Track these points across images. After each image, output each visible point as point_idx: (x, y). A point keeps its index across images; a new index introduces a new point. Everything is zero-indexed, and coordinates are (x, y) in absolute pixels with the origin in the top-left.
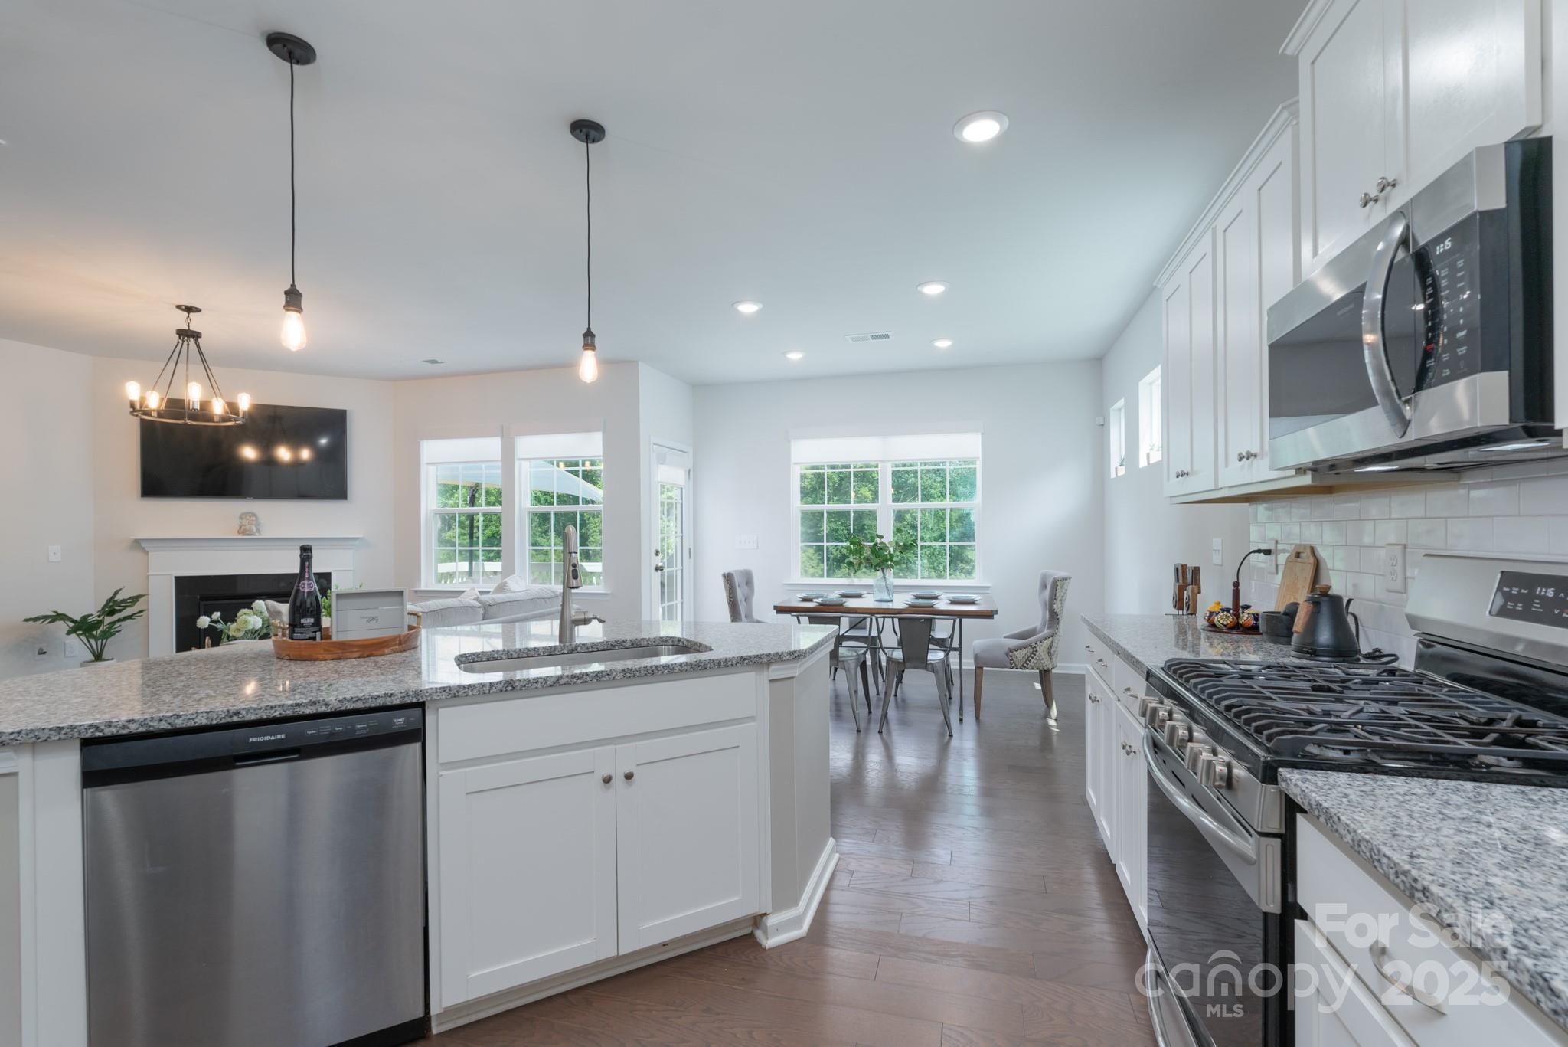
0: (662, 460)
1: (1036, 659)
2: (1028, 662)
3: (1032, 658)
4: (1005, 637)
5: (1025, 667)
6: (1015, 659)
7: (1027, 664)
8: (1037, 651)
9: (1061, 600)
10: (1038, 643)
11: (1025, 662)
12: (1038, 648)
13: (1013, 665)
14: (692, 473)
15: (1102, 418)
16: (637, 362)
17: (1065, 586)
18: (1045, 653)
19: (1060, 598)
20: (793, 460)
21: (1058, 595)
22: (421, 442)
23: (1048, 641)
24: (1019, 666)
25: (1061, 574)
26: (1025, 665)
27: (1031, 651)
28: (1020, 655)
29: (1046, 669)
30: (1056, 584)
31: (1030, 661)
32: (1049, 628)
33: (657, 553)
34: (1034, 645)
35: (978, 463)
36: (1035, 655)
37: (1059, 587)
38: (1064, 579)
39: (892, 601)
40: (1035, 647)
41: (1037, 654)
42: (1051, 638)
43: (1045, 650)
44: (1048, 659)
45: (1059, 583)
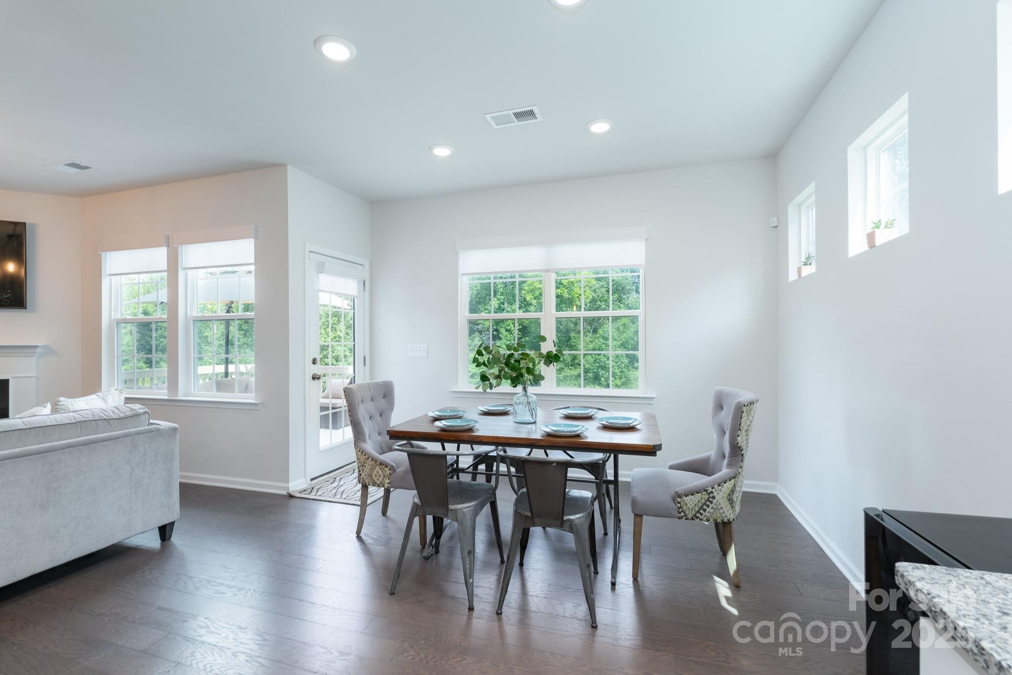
0: (321, 268)
1: (712, 508)
2: (702, 511)
3: (708, 506)
4: (671, 467)
5: (698, 518)
6: (685, 508)
7: (701, 514)
8: (714, 498)
9: (747, 431)
10: (716, 486)
11: (698, 512)
12: (715, 494)
13: (682, 514)
14: (369, 286)
15: (775, 219)
16: (286, 165)
17: (752, 413)
18: (725, 499)
19: (746, 427)
20: (461, 271)
21: (742, 424)
22: (103, 254)
23: (729, 485)
24: (690, 516)
25: (746, 396)
26: (698, 515)
27: (707, 497)
28: (691, 502)
29: (725, 520)
30: (740, 411)
31: (705, 510)
32: (729, 465)
33: (314, 362)
34: (710, 489)
35: (641, 270)
36: (711, 502)
37: (744, 414)
38: (751, 403)
39: (535, 423)
40: (712, 492)
41: (714, 501)
42: (733, 481)
43: (725, 496)
44: (729, 507)
45: (744, 409)
